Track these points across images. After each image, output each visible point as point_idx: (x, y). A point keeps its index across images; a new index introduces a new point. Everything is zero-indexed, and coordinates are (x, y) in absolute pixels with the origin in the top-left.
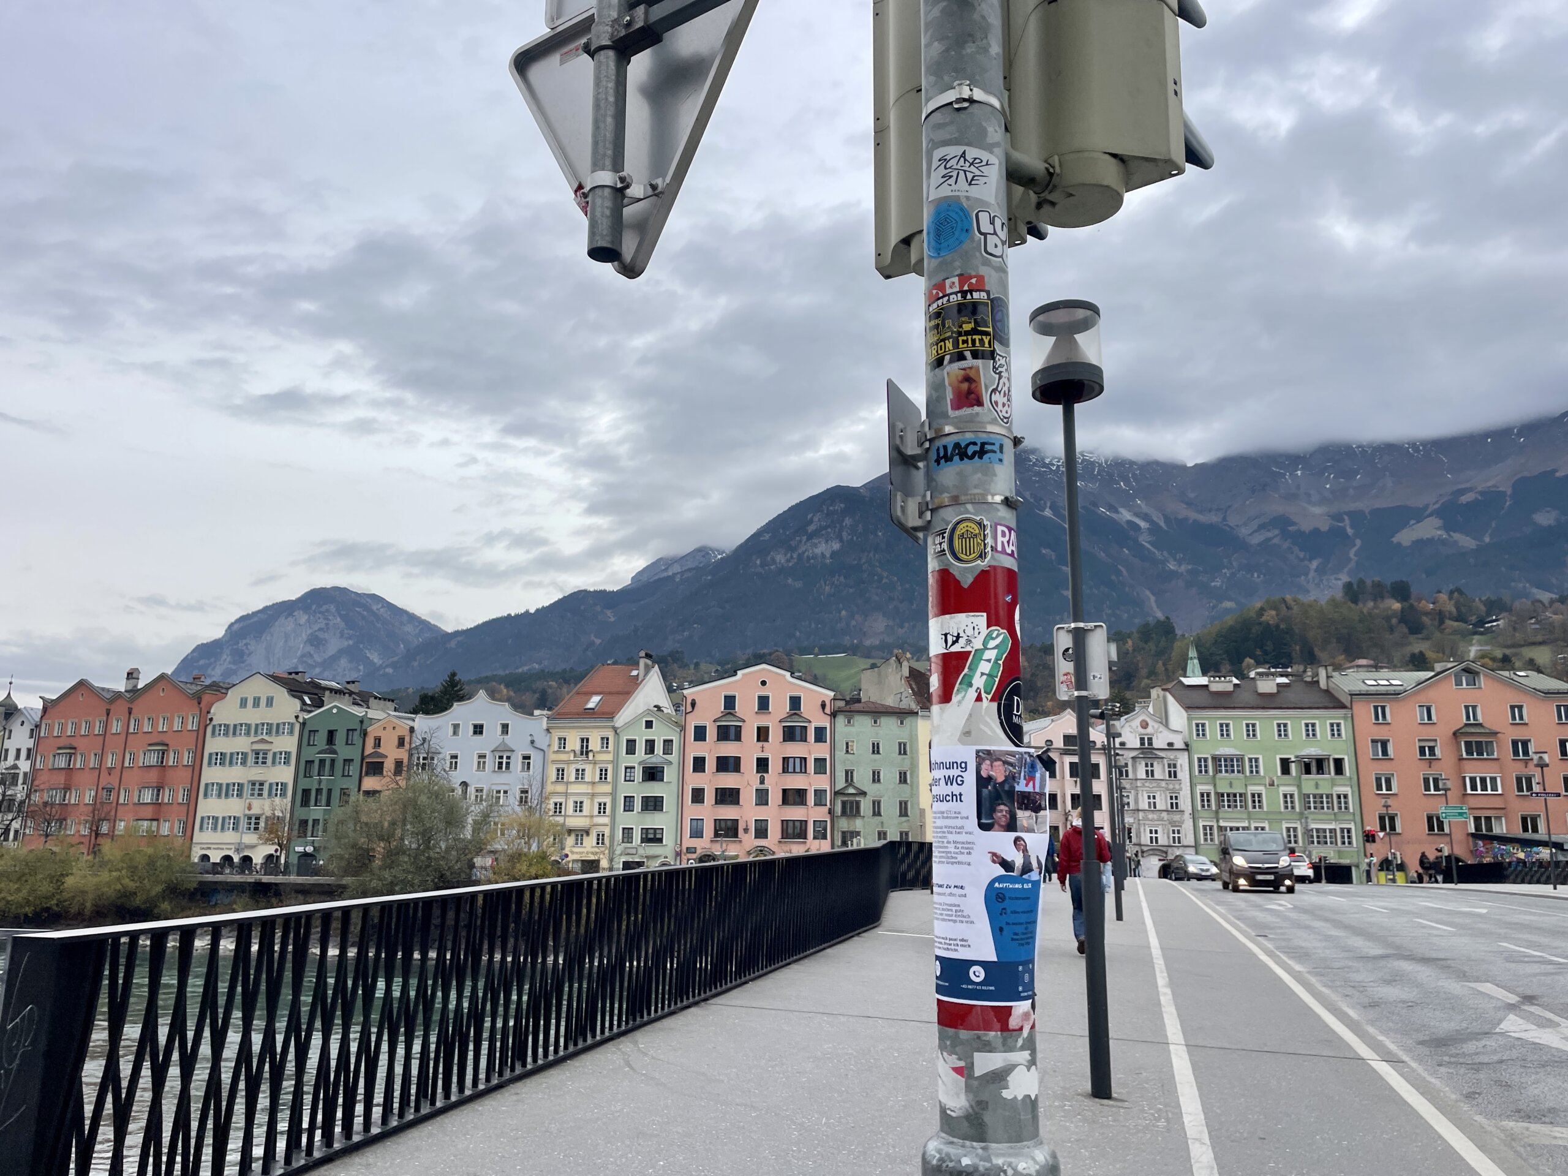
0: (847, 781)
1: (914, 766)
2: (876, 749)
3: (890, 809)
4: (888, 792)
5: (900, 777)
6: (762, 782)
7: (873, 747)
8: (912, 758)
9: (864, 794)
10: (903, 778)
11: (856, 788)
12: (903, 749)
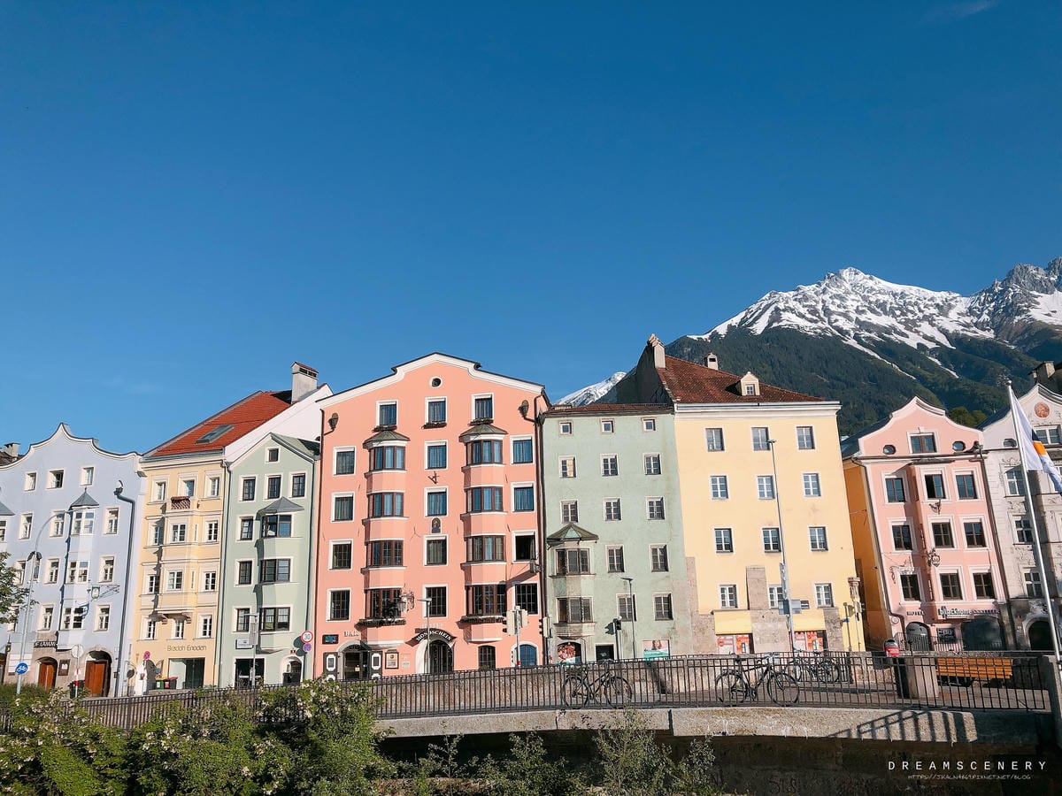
0: (566, 519)
1: (673, 489)
2: (611, 468)
3: (638, 562)
4: (636, 533)
5: (651, 509)
6: (436, 529)
7: (606, 466)
8: (668, 478)
9: (594, 537)
10: (658, 511)
11: (579, 530)
12: (654, 466)
